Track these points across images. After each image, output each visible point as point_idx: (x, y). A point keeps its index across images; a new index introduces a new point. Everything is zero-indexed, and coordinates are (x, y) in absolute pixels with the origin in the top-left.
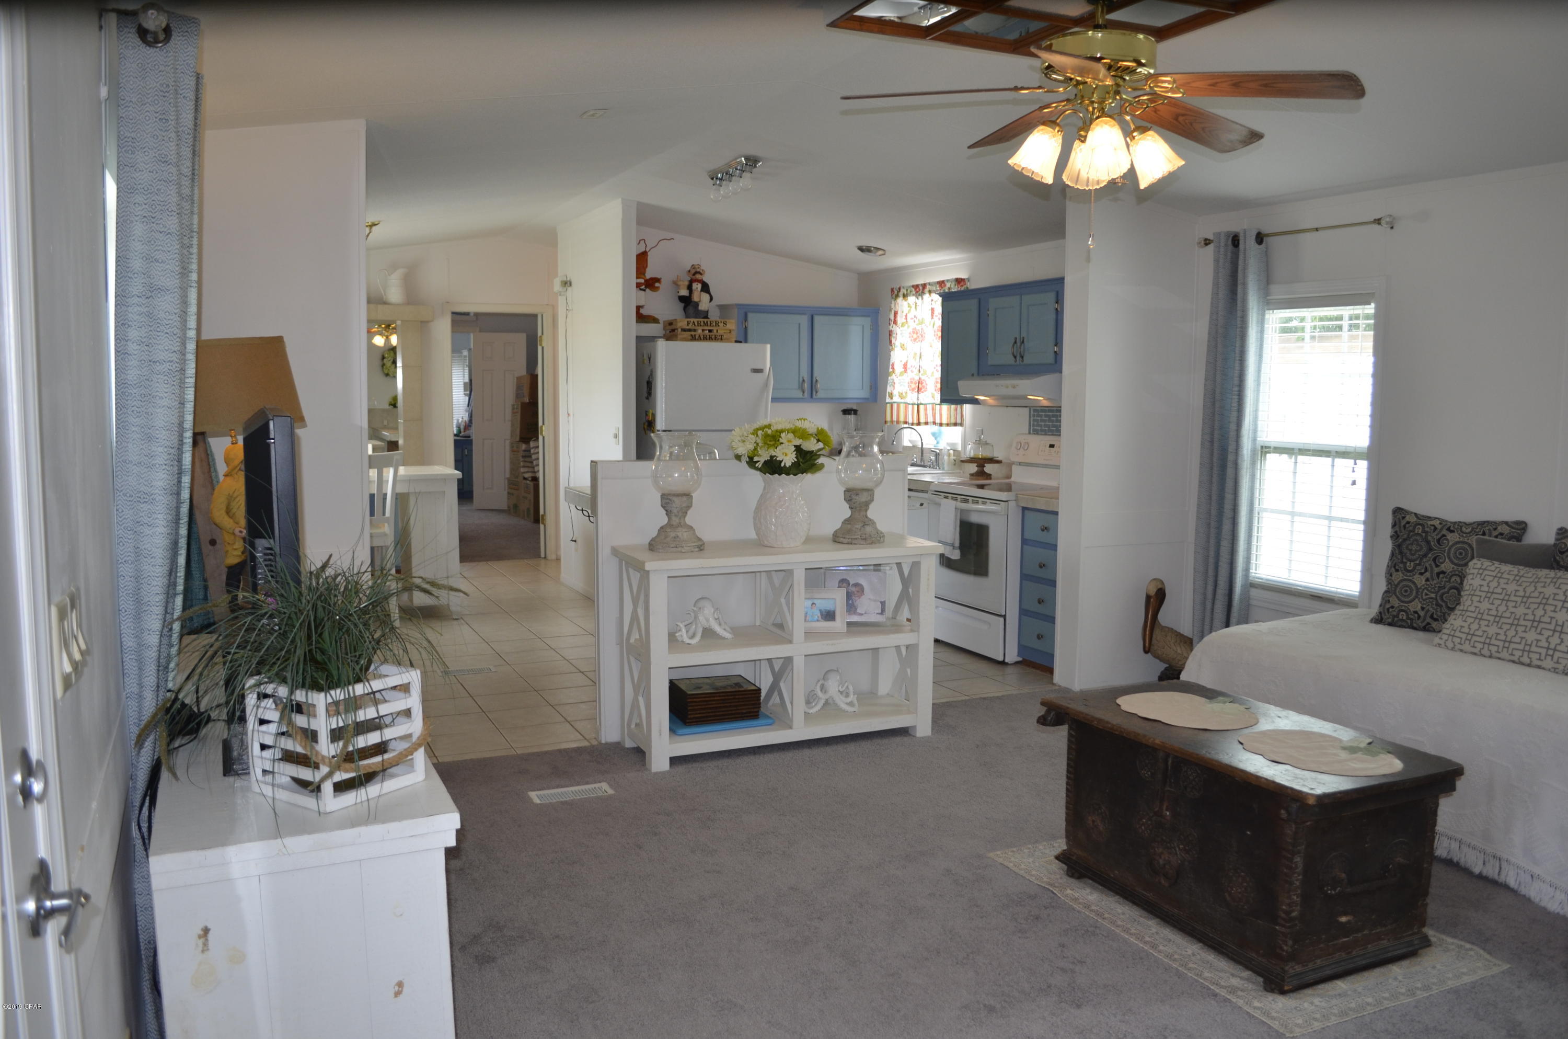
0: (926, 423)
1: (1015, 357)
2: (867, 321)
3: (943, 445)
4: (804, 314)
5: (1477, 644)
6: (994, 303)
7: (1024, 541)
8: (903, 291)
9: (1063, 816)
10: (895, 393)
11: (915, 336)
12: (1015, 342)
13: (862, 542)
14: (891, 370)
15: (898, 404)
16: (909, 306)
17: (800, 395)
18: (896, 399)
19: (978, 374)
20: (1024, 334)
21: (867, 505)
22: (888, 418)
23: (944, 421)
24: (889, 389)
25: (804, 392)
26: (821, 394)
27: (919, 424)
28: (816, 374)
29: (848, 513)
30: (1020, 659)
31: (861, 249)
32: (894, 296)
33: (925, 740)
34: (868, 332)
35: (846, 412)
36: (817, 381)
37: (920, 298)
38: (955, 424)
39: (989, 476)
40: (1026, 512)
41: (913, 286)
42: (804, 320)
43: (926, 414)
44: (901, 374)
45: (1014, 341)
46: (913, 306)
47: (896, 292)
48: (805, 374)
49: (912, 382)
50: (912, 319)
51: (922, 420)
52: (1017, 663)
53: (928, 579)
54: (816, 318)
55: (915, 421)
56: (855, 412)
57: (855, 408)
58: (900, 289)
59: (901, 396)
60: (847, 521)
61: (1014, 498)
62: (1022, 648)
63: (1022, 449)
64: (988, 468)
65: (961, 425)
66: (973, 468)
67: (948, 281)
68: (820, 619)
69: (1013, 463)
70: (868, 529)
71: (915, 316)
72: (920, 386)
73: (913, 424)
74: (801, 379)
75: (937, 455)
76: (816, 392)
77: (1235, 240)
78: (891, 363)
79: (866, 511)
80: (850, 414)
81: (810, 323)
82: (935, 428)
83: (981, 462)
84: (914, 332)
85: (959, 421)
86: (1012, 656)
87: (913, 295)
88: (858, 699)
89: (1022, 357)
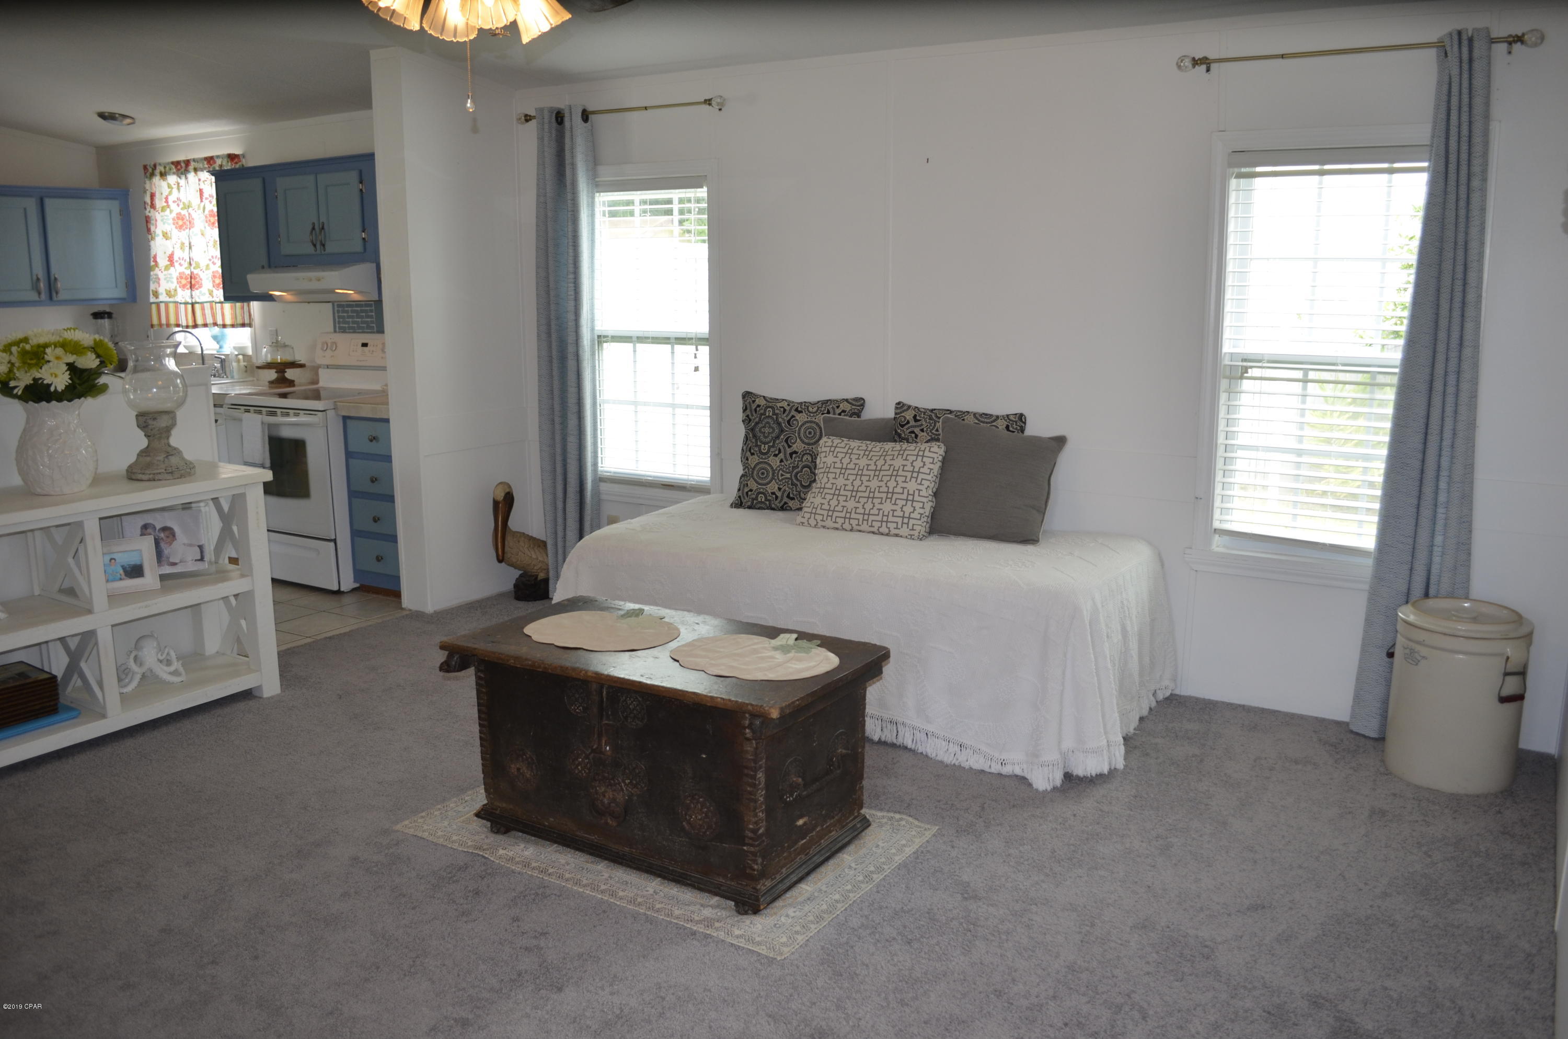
0: (205, 325)
1: (315, 245)
2: (115, 205)
3: (228, 349)
4: (30, 196)
5: (838, 520)
6: (282, 183)
7: (349, 455)
8: (160, 169)
9: (480, 768)
10: (161, 290)
11: (180, 223)
12: (313, 229)
13: (167, 476)
14: (152, 264)
15: (167, 304)
16: (169, 186)
17: (33, 296)
18: (163, 297)
19: (270, 267)
20: (323, 219)
21: (168, 430)
22: (155, 321)
23: (228, 321)
24: (152, 287)
25: (39, 293)
26: (62, 296)
27: (195, 326)
28: (54, 270)
29: (143, 443)
30: (357, 585)
31: (102, 116)
32: (148, 174)
33: (275, 701)
34: (117, 218)
35: (97, 315)
36: (56, 279)
37: (183, 177)
38: (243, 325)
39: (291, 383)
40: (348, 421)
41: (173, 163)
42: (31, 204)
43: (204, 315)
44: (167, 268)
45: (311, 227)
46: (175, 187)
47: (150, 170)
48: (39, 270)
49: (181, 278)
50: (174, 202)
51: (200, 321)
52: (354, 590)
53: (257, 513)
54: (48, 202)
55: (191, 323)
56: (109, 315)
57: (108, 310)
58: (155, 166)
59: (169, 293)
60: (144, 453)
61: (332, 407)
62: (358, 573)
63: (328, 351)
64: (290, 374)
65: (250, 325)
66: (272, 375)
67: (218, 157)
68: (123, 576)
69: (319, 367)
70: (174, 460)
71: (178, 199)
72: (193, 283)
73: (187, 327)
74: (35, 278)
75: (222, 362)
76: (57, 293)
77: (559, 117)
78: (153, 254)
79: (168, 438)
80: (102, 318)
81: (40, 207)
82: (216, 330)
83: (281, 367)
84: (178, 218)
85: (247, 321)
86: (348, 583)
87: (174, 173)
88: (183, 665)
89: (324, 245)
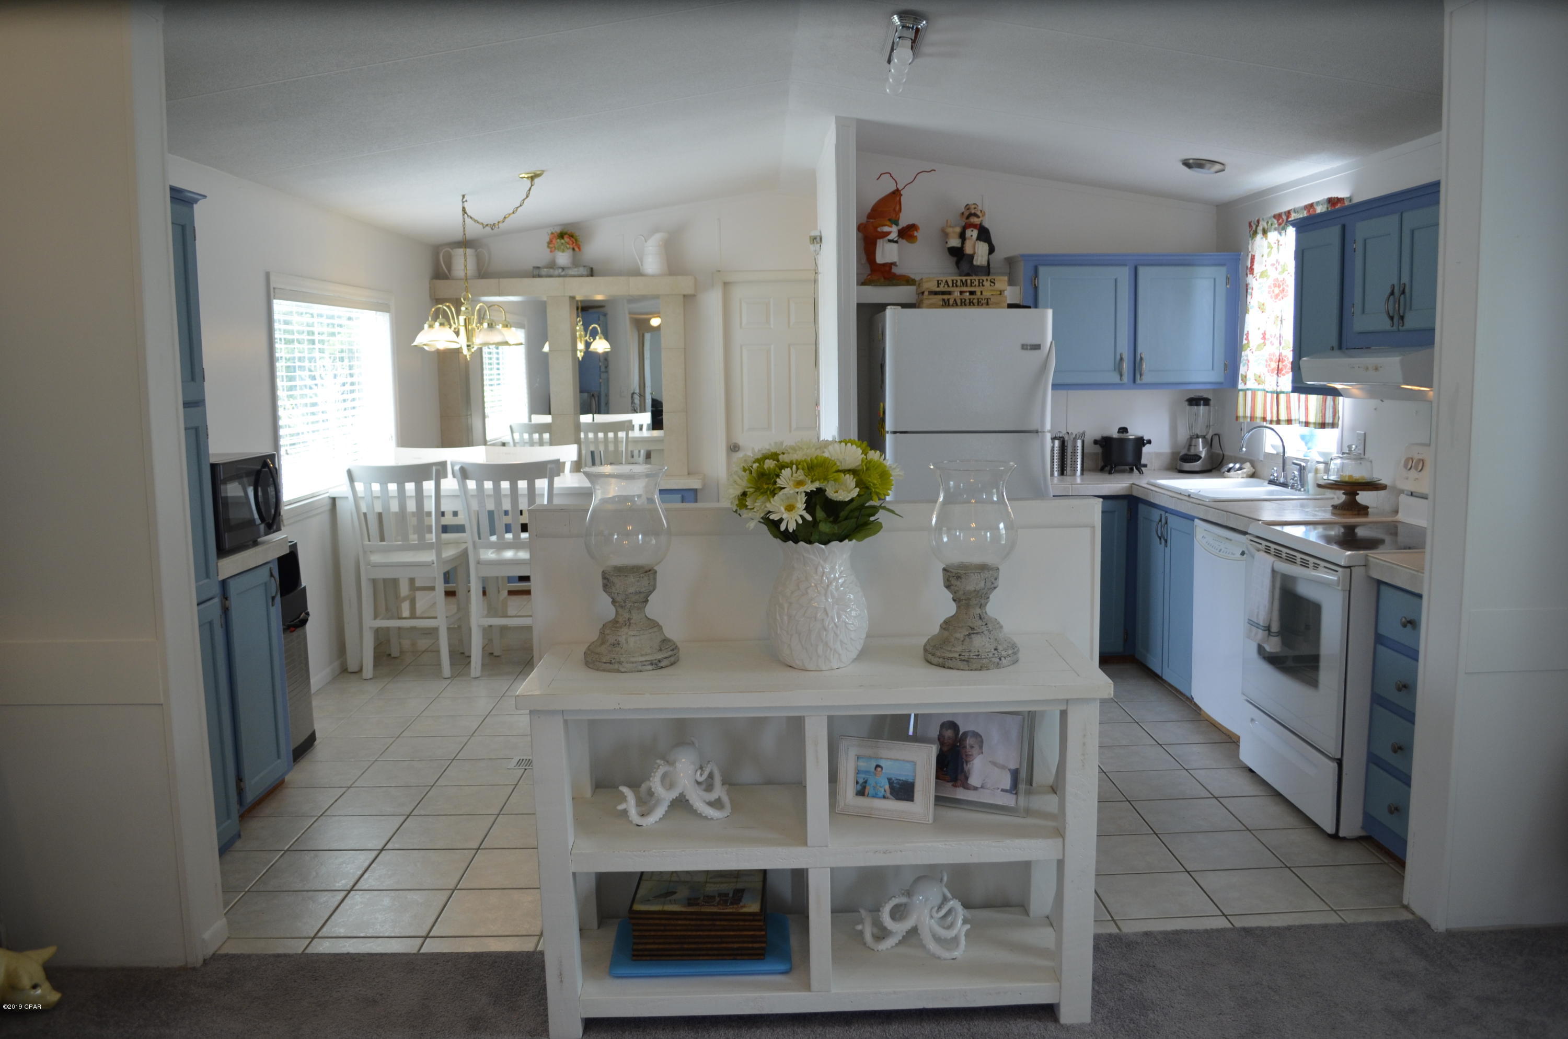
0: (1289, 422)
1: (1392, 318)
2: (1220, 273)
3: (1311, 456)
4: (1125, 265)
6: (1362, 229)
7: (1379, 639)
8: (1263, 224)
10: (1250, 376)
11: (1277, 290)
12: (1392, 293)
14: (1245, 342)
15: (1254, 392)
16: (1270, 247)
17: (1115, 378)
18: (1251, 384)
19: (1340, 347)
20: (1405, 279)
22: (1241, 413)
23: (1312, 419)
24: (1242, 370)
25: (1121, 375)
26: (1147, 378)
27: (1278, 422)
28: (1140, 349)
30: (1363, 834)
31: (1187, 164)
32: (1252, 232)
33: (1079, 1029)
34: (1222, 288)
35: (1194, 401)
36: (1141, 359)
37: (1278, 233)
38: (1323, 425)
39: (1363, 510)
40: (1383, 587)
41: (1275, 217)
42: (1124, 274)
43: (1289, 408)
44: (1259, 347)
45: (1389, 291)
46: (1275, 246)
47: (1254, 227)
48: (1124, 348)
49: (1271, 360)
50: (1273, 265)
51: (1283, 416)
52: (1358, 839)
53: (1084, 744)
54: (1141, 270)
55: (1275, 418)
56: (1206, 402)
57: (1205, 396)
58: (1258, 222)
59: (1258, 379)
61: (1363, 563)
62: (1368, 819)
63: (1413, 470)
64: (1363, 497)
65: (1333, 425)
66: (1339, 497)
67: (1318, 203)
69: (1401, 492)
70: (979, 642)
71: (1278, 262)
72: (1280, 367)
73: (1271, 422)
74: (1118, 357)
75: (1302, 469)
76: (1141, 375)
78: (1245, 332)
79: (982, 606)
80: (1198, 404)
81: (1133, 277)
82: (1306, 431)
83: (1353, 488)
84: (1275, 286)
85: (1329, 420)
86: (1351, 826)
87: (1275, 229)
89: (1402, 319)
